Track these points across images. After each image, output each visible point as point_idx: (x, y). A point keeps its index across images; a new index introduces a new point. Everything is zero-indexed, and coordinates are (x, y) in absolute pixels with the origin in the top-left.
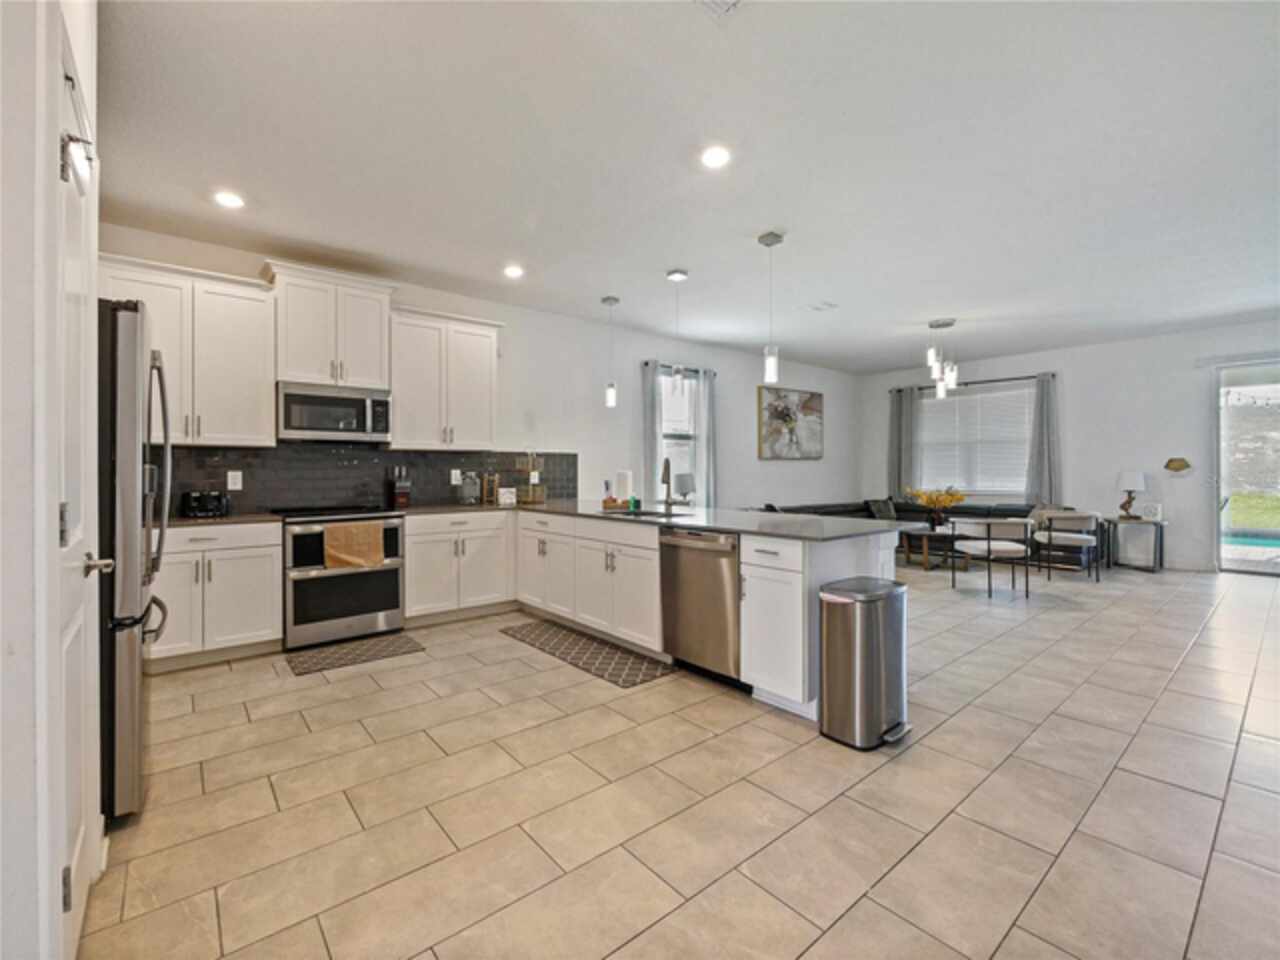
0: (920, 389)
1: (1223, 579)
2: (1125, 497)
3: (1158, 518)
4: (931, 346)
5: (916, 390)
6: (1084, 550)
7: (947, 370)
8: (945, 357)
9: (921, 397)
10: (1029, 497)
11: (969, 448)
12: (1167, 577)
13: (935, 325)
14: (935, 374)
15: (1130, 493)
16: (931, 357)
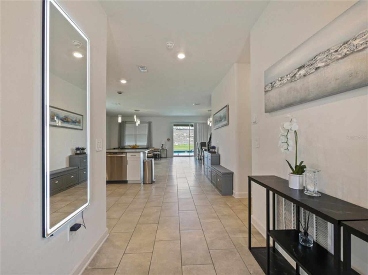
0: (126, 122)
1: (174, 158)
2: (162, 146)
3: (166, 149)
4: (135, 115)
5: (125, 122)
6: (157, 155)
7: (138, 120)
8: (137, 117)
9: (126, 124)
10: (147, 146)
11: (136, 136)
12: (167, 158)
13: (135, 110)
14: (135, 120)
15: (163, 145)
16: (135, 116)
